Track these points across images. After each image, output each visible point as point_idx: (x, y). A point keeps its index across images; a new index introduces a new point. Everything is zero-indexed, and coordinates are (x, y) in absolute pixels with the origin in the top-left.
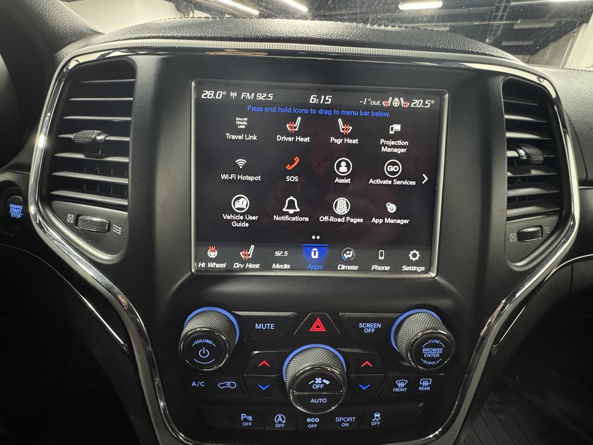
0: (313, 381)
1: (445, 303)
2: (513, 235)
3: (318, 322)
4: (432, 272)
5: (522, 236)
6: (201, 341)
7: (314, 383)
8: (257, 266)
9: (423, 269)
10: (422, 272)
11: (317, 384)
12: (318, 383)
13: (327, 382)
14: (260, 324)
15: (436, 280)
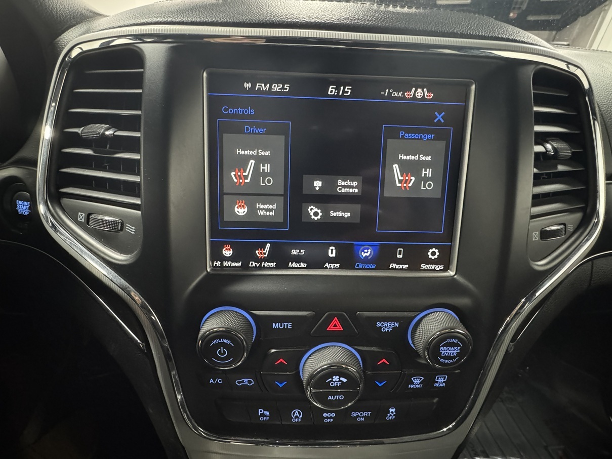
0: (331, 379)
1: (463, 301)
2: (536, 234)
3: (336, 321)
4: (451, 270)
5: (545, 235)
6: (219, 341)
7: (332, 381)
8: (273, 265)
9: (442, 267)
10: (441, 270)
11: (334, 382)
12: (336, 381)
13: (345, 380)
14: (277, 324)
15: (454, 278)
